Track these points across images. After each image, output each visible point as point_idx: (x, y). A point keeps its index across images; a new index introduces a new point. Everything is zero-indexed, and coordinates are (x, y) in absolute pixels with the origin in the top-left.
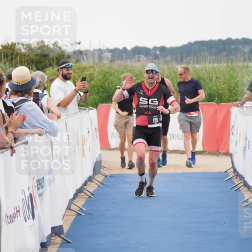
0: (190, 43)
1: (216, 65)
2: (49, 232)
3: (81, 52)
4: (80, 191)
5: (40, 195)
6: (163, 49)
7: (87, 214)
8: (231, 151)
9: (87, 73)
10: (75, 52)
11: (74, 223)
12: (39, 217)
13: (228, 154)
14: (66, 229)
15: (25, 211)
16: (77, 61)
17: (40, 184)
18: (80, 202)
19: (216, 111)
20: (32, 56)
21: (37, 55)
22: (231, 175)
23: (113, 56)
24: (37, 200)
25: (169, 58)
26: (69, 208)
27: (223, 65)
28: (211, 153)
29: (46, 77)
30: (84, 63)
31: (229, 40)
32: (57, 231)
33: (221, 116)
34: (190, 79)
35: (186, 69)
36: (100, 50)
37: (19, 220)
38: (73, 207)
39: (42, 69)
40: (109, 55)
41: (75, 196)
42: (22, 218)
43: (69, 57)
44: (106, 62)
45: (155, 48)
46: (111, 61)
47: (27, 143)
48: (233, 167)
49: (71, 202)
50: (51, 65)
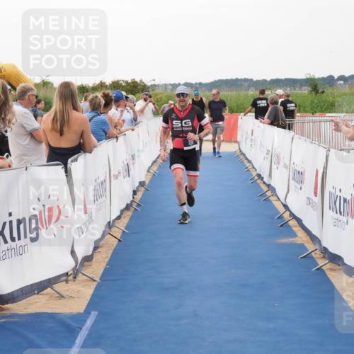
0: (215, 81)
1: (230, 93)
2: (138, 185)
3: (155, 85)
4: (155, 162)
5: (133, 164)
6: (200, 84)
7: (159, 174)
8: (238, 140)
9: (159, 97)
10: (152, 85)
11: (151, 179)
12: (132, 176)
13: (236, 142)
14: (147, 183)
15: (123, 173)
16: (153, 90)
17: (133, 157)
18: (155, 168)
19: (230, 118)
20: (128, 87)
21: (131, 86)
22: (238, 153)
23: (173, 88)
24: (131, 167)
25: (204, 89)
26: (148, 171)
27: (234, 93)
28: (228, 142)
29: (135, 99)
30: (157, 91)
31: (237, 79)
32: (142, 184)
33: (233, 121)
34: (219, 100)
35: (218, 93)
36: (166, 85)
37: (121, 177)
38: (151, 171)
39: (134, 95)
40: (170, 87)
41: (152, 164)
42: (122, 177)
43: (149, 88)
44: (169, 91)
45: (196, 83)
46: (172, 90)
47: (125, 135)
48: (240, 149)
49: (150, 168)
50: (139, 92)
